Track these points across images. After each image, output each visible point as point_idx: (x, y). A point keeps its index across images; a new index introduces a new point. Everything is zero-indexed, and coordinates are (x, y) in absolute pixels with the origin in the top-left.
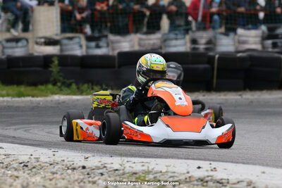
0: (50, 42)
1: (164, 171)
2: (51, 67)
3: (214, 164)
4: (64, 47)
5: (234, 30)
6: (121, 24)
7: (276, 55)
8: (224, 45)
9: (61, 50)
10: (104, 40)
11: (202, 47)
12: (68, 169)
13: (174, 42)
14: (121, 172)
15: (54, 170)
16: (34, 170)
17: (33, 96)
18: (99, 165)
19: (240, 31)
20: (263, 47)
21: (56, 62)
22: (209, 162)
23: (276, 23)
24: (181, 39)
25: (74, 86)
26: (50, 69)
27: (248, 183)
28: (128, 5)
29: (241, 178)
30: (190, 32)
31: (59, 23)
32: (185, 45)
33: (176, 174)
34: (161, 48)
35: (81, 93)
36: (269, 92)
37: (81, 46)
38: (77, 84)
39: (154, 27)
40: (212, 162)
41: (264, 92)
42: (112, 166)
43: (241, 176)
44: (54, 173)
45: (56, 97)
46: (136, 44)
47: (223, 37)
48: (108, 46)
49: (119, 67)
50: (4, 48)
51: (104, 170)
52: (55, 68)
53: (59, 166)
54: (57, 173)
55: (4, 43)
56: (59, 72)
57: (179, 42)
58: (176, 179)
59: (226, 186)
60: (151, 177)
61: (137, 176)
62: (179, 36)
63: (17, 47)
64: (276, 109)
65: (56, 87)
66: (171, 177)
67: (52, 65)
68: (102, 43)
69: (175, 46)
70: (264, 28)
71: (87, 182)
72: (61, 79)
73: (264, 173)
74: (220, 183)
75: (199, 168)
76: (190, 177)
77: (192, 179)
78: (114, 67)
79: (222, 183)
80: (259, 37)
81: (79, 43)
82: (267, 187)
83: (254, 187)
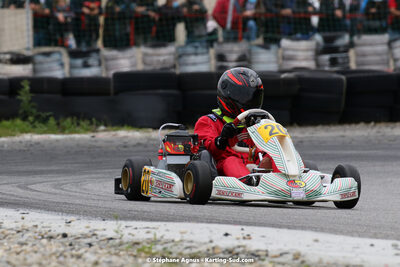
0: (18, 59)
1: (177, 239)
2: (18, 94)
3: (248, 230)
4: (38, 67)
5: (277, 42)
6: (117, 33)
7: (335, 76)
8: (263, 63)
9: (35, 71)
10: (94, 55)
11: (231, 65)
12: (43, 237)
13: (193, 59)
14: (117, 241)
15: (22, 240)
18: (86, 231)
19: (285, 42)
20: (318, 65)
21: (27, 88)
22: (240, 227)
23: (335, 30)
24: (203, 54)
25: (52, 121)
26: (19, 97)
27: (294, 255)
28: (128, 6)
29: (286, 249)
30: (215, 45)
31: (31, 33)
32: (209, 61)
33: (193, 244)
34: (174, 67)
35: (62, 130)
36: (326, 127)
37: (62, 65)
38: (56, 118)
39: (165, 37)
40: (244, 227)
41: (319, 128)
42: (104, 233)
43: (285, 245)
44: (22, 244)
45: (27, 137)
46: (140, 61)
47: (261, 51)
48: (100, 65)
49: (116, 93)
51: (93, 240)
52: (25, 96)
53: (30, 234)
54: (26, 244)
56: (30, 102)
57: (199, 59)
58: (194, 251)
59: (263, 260)
60: (159, 248)
61: (140, 247)
62: (200, 50)
64: (335, 152)
65: (27, 123)
66: (187, 248)
67: (21, 93)
68: (92, 60)
69: (194, 64)
70: (318, 38)
71: (69, 256)
72: (34, 111)
73: (316, 241)
74: (257, 256)
75: (226, 235)
76: (214, 248)
77: (216, 251)
78: (108, 94)
79: (255, 255)
80: (311, 50)
81: (60, 60)
82: (320, 262)
83: (303, 262)
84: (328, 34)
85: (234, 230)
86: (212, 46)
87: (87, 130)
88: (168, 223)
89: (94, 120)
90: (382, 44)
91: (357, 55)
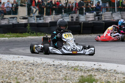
0: (24, 18)
1: (83, 66)
2: (27, 27)
3: (100, 63)
7: (102, 22)
8: (82, 19)
9: (28, 21)
10: (42, 17)
11: (75, 19)
12: (48, 65)
14: (68, 66)
15: (44, 66)
16: (37, 66)
17: (22, 37)
18: (59, 64)
19: (87, 14)
20: (95, 19)
21: (29, 25)
25: (35, 33)
27: (114, 70)
29: (111, 69)
30: (71, 14)
31: (27, 12)
32: (69, 18)
35: (37, 36)
37: (35, 19)
38: (36, 33)
42: (64, 64)
44: (44, 67)
45: (30, 37)
46: (53, 18)
47: (81, 16)
48: (43, 19)
49: (50, 27)
50: (9, 20)
51: (61, 66)
52: (28, 27)
55: (9, 18)
56: (30, 29)
57: (67, 18)
58: (88, 69)
60: (79, 68)
61: (73, 68)
62: (67, 16)
63: (13, 20)
65: (29, 34)
66: (86, 68)
69: (66, 19)
70: (95, 13)
71: (58, 71)
72: (31, 31)
73: (118, 66)
75: (95, 65)
77: (94, 69)
79: (105, 71)
80: (93, 15)
81: (34, 18)
82: (121, 72)
83: (117, 72)
84: (97, 12)
85: (96, 63)
86: (70, 15)
88: (78, 62)
89: (45, 33)
90: (110, 14)
91: (104, 17)
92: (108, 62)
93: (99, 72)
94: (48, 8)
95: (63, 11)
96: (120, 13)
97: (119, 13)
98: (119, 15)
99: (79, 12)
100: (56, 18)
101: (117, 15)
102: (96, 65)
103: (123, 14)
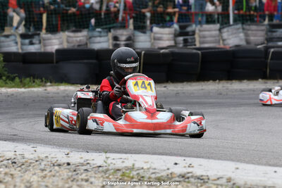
1: (145, 167)
3: (189, 160)
8: (142, 42)
10: (37, 37)
11: (122, 44)
12: (54, 165)
13: (98, 39)
14: (105, 168)
15: (42, 167)
16: (23, 167)
18: (82, 161)
19: (156, 29)
20: (176, 43)
21: (2, 59)
23: (186, 22)
24: (104, 36)
25: (17, 80)
27: (227, 179)
29: (220, 174)
30: (112, 30)
32: (109, 40)
33: (156, 171)
34: (86, 44)
35: (24, 86)
37: (17, 43)
38: (20, 78)
40: (187, 159)
42: (94, 162)
43: (218, 172)
44: (43, 170)
45: (3, 90)
46: (65, 40)
47: (141, 34)
48: (40, 43)
49: (57, 62)
51: (88, 167)
53: (45, 163)
54: (46, 170)
56: (3, 67)
57: (103, 39)
58: (159, 175)
59: (207, 182)
60: (135, 173)
62: (103, 34)
65: (1, 81)
66: (153, 173)
68: (34, 41)
69: (99, 42)
70: (176, 26)
71: (80, 180)
72: (6, 73)
73: (238, 168)
75: (176, 164)
76: (171, 174)
77: (173, 176)
78: (52, 62)
79: (202, 180)
80: (172, 34)
81: (15, 40)
82: (246, 184)
83: (234, 184)
84: (182, 24)
85: (179, 159)
86: (110, 31)
87: (39, 86)
88: (133, 155)
89: (44, 79)
90: (215, 30)
91: (200, 37)
92: (212, 158)
93: (188, 182)
94: (52, 14)
95: (93, 21)
96: (243, 29)
97: (238, 29)
98: (240, 32)
99: (134, 24)
100: (75, 39)
101: (235, 33)
102: (180, 165)
103: (249, 30)
